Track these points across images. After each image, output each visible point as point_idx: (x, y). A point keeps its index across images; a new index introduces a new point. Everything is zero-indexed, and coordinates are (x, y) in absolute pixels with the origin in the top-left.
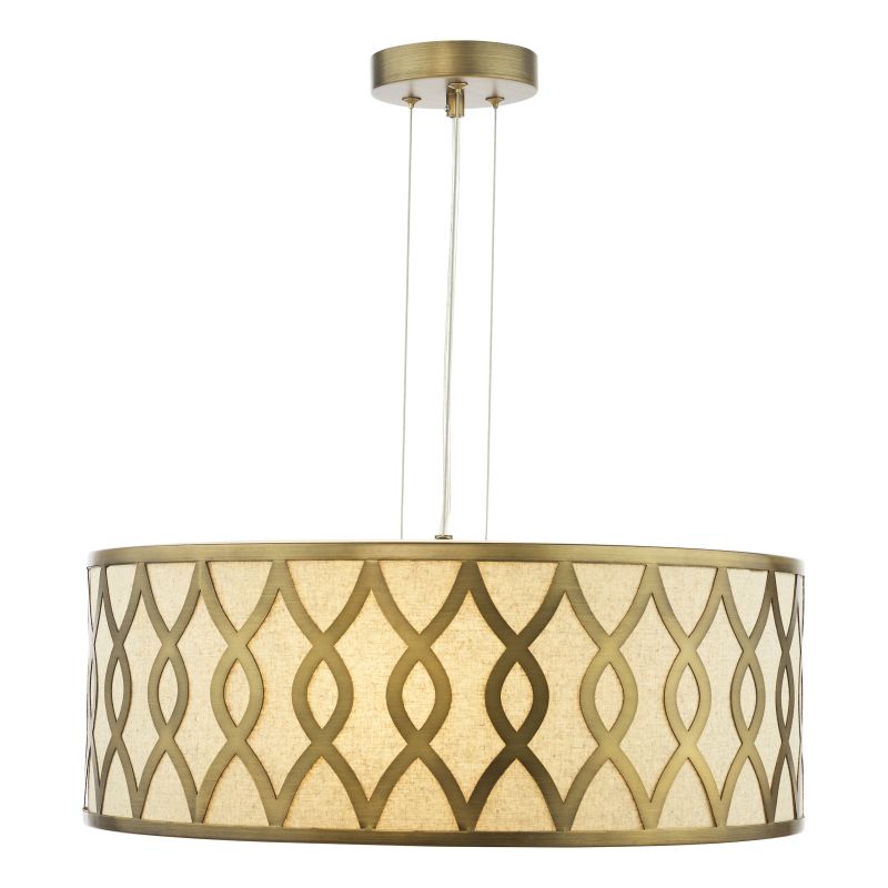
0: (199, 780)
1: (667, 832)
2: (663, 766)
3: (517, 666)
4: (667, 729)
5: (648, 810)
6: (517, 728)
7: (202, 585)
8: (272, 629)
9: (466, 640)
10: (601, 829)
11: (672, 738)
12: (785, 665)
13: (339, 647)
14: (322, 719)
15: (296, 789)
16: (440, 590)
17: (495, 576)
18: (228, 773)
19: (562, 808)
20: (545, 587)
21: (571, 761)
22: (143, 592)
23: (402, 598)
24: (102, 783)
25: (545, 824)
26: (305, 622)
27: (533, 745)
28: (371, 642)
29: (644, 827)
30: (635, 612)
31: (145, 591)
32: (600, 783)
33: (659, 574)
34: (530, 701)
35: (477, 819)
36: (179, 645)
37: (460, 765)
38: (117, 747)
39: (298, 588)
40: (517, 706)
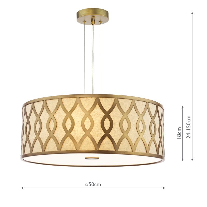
0: (44, 143)
1: (137, 152)
2: (136, 139)
3: (107, 118)
4: (137, 132)
5: (133, 148)
6: (107, 130)
7: (45, 105)
8: (59, 112)
9: (97, 113)
10: (124, 151)
11: (138, 134)
12: (160, 125)
13: (72, 115)
14: (68, 129)
15: (63, 143)
16: (92, 103)
17: (102, 100)
18: (50, 141)
19: (116, 146)
20: (112, 103)
21: (118, 137)
22: (33, 109)
23: (84, 105)
24: (24, 149)
25: (113, 149)
26: (65, 110)
27: (110, 133)
28: (78, 113)
29: (132, 151)
30: (130, 109)
31: (33, 108)
32: (124, 142)
33: (135, 102)
34: (110, 125)
35: (99, 148)
36: (40, 117)
37: (96, 137)
38: (28, 140)
39: (64, 104)
40: (107, 126)
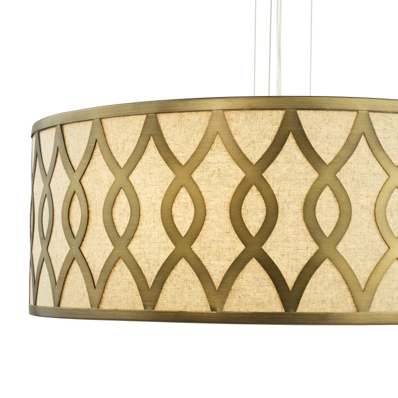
1: (378, 314)
2: (375, 263)
3: (254, 188)
4: (378, 236)
5: (362, 298)
6: (254, 235)
7: (59, 143)
9: (216, 169)
10: (322, 311)
11: (383, 244)
13: (131, 178)
14: (121, 230)
16: (198, 133)
17: (236, 121)
18: (71, 272)
21: (296, 260)
23: (172, 140)
25: (276, 307)
27: (266, 247)
28: (151, 174)
29: (358, 310)
30: (350, 147)
31: (39, 153)
32: (321, 276)
33: (369, 118)
34: (264, 214)
35: (224, 302)
36: (51, 185)
37: (212, 262)
39: (108, 137)
40: (254, 217)
